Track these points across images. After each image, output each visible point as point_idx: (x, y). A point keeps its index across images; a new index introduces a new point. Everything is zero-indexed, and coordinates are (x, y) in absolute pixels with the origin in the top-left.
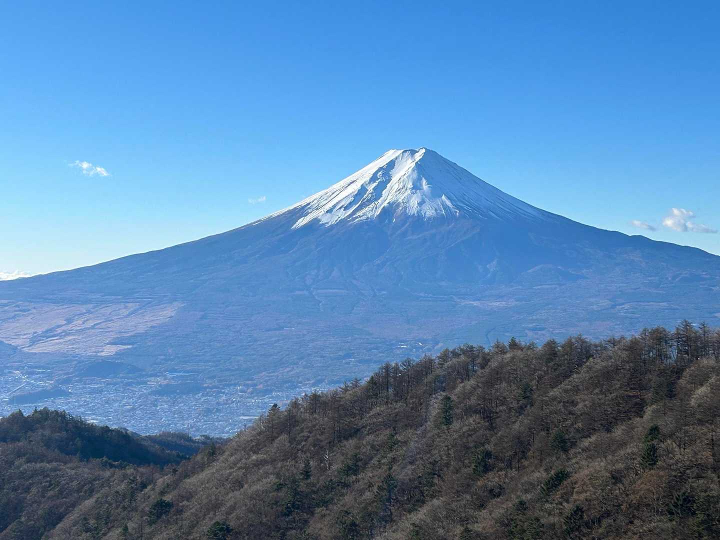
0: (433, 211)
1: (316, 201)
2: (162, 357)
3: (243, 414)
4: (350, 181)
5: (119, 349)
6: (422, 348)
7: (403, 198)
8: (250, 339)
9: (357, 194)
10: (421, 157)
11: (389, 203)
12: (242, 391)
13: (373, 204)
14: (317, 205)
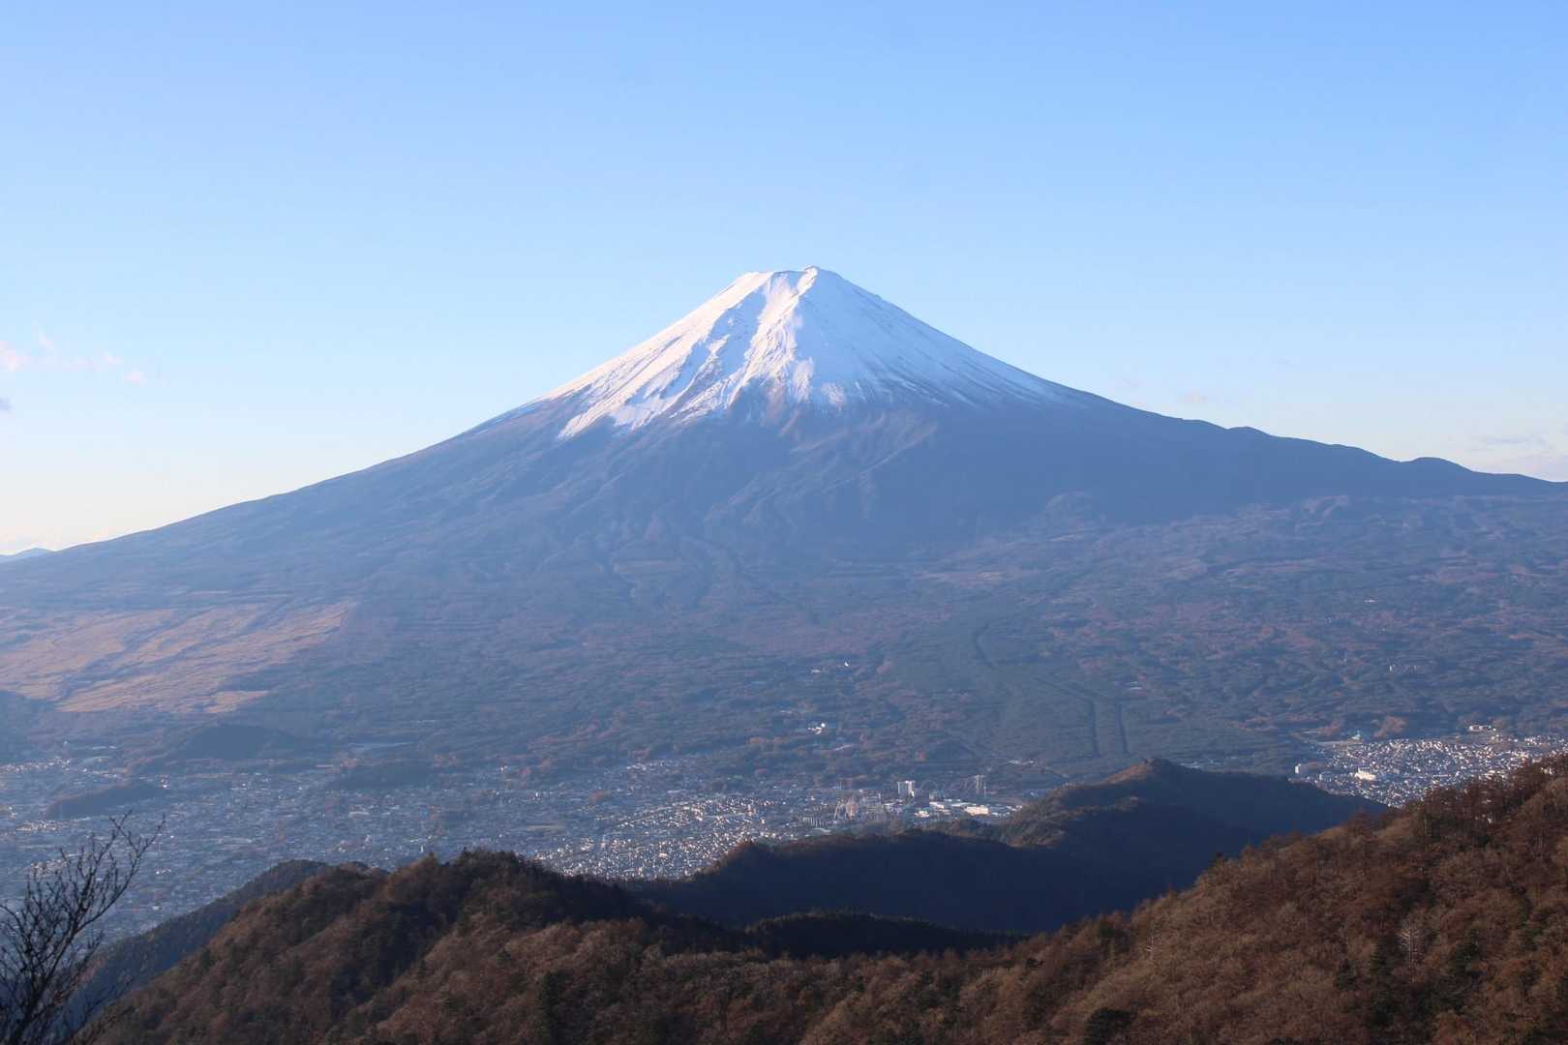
0: (841, 394)
1: (602, 382)
2: (334, 712)
3: (523, 821)
4: (668, 339)
5: (242, 698)
6: (849, 671)
7: (779, 368)
8: (502, 668)
9: (685, 364)
10: (810, 285)
11: (750, 380)
12: (511, 775)
13: (718, 383)
14: (605, 388)
